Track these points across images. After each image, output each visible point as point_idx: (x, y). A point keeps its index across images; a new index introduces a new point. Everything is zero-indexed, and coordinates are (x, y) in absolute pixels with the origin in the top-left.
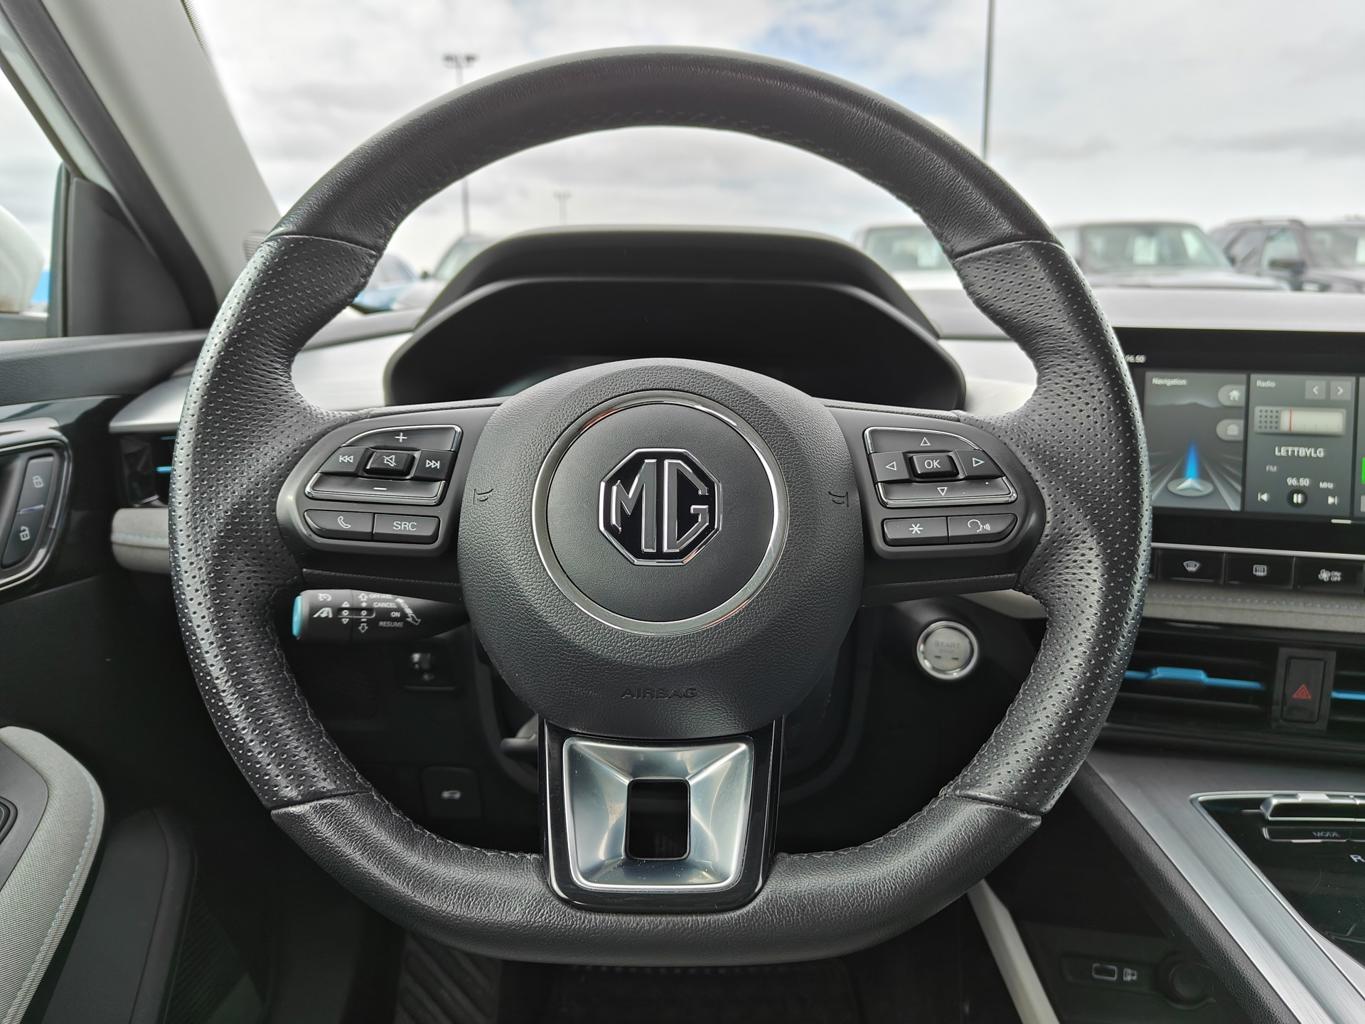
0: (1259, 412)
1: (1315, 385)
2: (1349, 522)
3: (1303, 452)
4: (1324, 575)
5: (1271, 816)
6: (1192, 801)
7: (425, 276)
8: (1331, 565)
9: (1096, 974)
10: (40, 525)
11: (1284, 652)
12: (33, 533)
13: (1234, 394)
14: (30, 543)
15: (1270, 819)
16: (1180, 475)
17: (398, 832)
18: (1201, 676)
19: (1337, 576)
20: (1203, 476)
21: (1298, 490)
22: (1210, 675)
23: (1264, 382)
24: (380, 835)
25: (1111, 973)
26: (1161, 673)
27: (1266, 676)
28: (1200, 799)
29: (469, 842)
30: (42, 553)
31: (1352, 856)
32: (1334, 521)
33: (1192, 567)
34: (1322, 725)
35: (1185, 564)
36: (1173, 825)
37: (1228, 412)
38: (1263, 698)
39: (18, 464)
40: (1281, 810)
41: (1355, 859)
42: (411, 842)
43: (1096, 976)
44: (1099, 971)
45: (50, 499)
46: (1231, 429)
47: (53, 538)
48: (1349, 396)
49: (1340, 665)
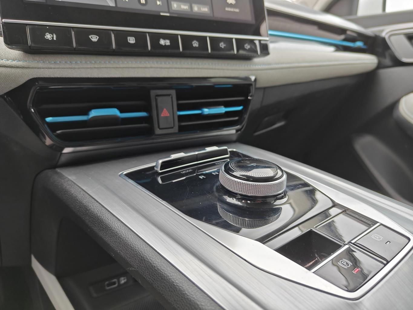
2: (168, 15)
5: (160, 170)
6: (120, 176)
8: (164, 36)
9: (108, 287)
11: (153, 93)
15: (160, 171)
18: (114, 112)
19: (168, 42)
22: (121, 112)
25: (114, 283)
26: (94, 113)
27: (147, 108)
28: (125, 173)
31: (200, 177)
32: (162, 14)
34: (176, 129)
35: (90, 37)
36: (108, 188)
38: (148, 120)
40: (165, 165)
41: (201, 178)
43: (108, 288)
44: (109, 285)
49: (178, 99)
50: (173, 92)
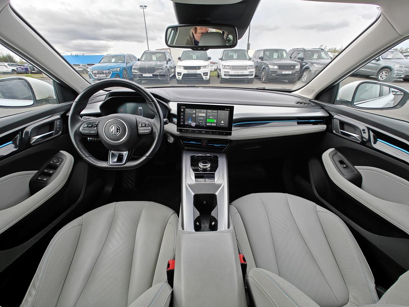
0: (197, 114)
1: (202, 111)
3: (201, 118)
4: (203, 132)
7: (139, 60)
8: (204, 131)
10: (60, 128)
11: (202, 140)
12: (59, 130)
13: (194, 112)
14: (59, 131)
15: (195, 157)
16: (189, 121)
17: (95, 160)
18: (195, 143)
19: (204, 132)
20: (191, 121)
21: (201, 123)
23: (197, 110)
24: (93, 160)
28: (191, 155)
29: (102, 161)
30: (60, 132)
32: (204, 126)
33: (190, 131)
36: (186, 158)
37: (194, 114)
39: (55, 122)
40: (197, 156)
42: (96, 160)
45: (60, 125)
46: (194, 116)
47: (62, 129)
48: (206, 112)
50: (207, 141)
